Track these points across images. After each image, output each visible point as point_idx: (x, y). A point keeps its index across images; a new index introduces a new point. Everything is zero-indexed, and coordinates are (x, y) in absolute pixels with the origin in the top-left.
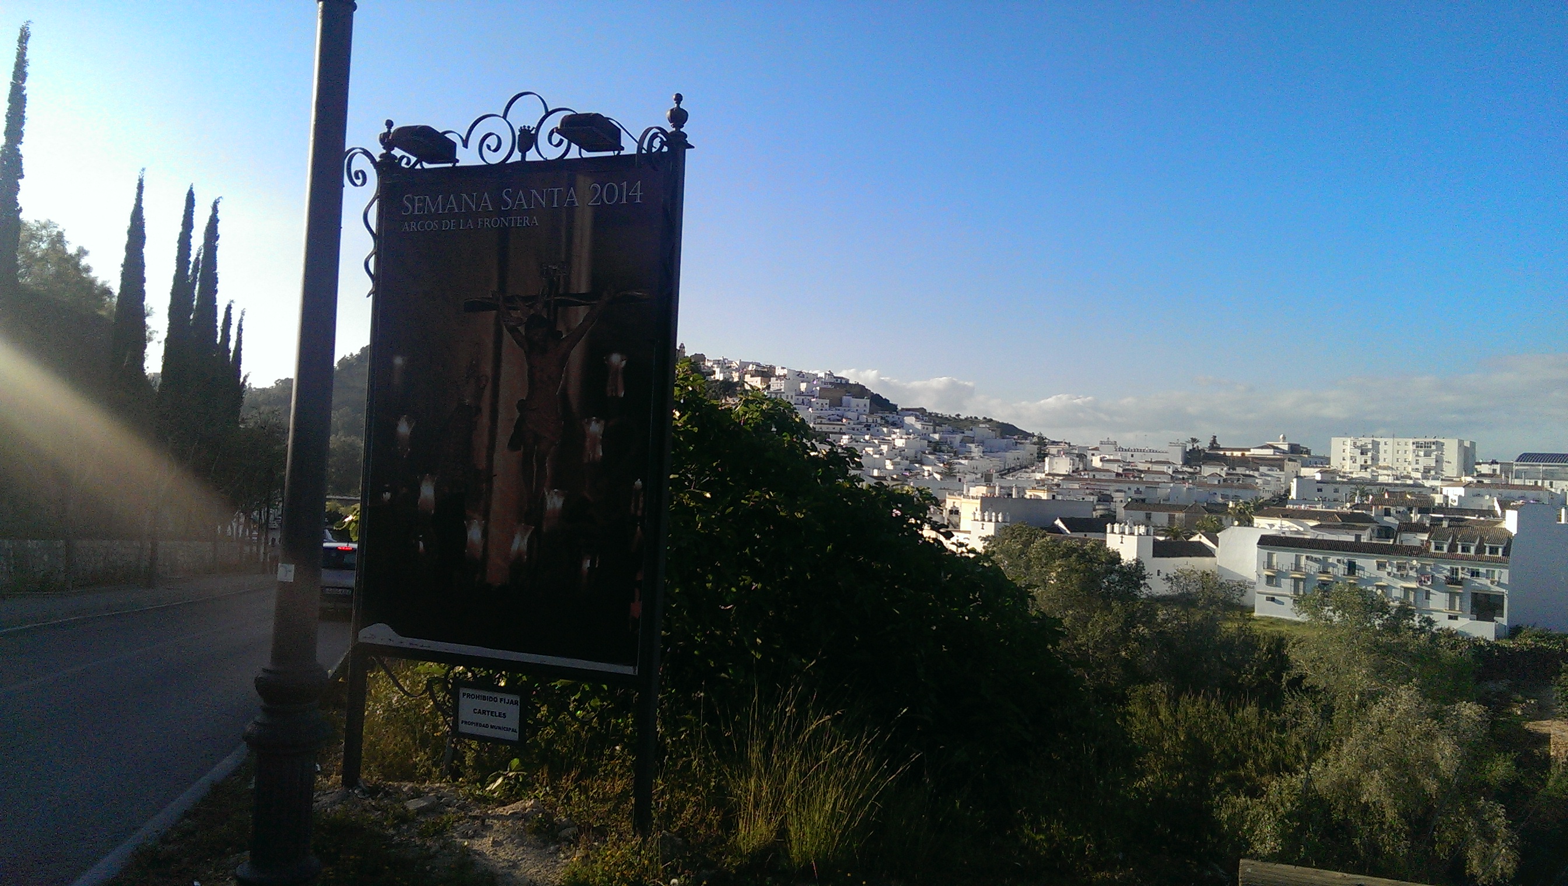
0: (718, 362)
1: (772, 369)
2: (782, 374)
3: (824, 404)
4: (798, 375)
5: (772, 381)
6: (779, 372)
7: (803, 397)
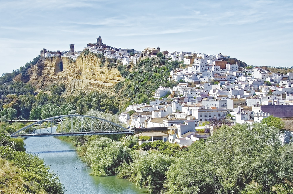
0: (173, 54)
1: (195, 55)
2: (199, 57)
3: (218, 68)
4: (207, 57)
5: (195, 60)
6: (198, 56)
7: (209, 66)
